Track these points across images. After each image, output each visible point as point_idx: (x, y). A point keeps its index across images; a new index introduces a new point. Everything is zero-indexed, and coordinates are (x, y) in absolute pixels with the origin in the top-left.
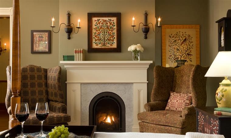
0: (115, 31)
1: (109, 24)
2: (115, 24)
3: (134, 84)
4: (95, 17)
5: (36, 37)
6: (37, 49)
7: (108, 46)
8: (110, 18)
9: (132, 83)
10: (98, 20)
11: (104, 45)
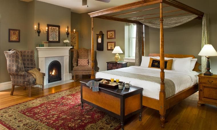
0: (58, 34)
1: (55, 30)
2: (58, 30)
3: (65, 57)
4: (50, 26)
5: (12, 33)
6: (12, 40)
7: (55, 40)
8: (56, 28)
9: (64, 56)
10: (51, 28)
11: (54, 39)
